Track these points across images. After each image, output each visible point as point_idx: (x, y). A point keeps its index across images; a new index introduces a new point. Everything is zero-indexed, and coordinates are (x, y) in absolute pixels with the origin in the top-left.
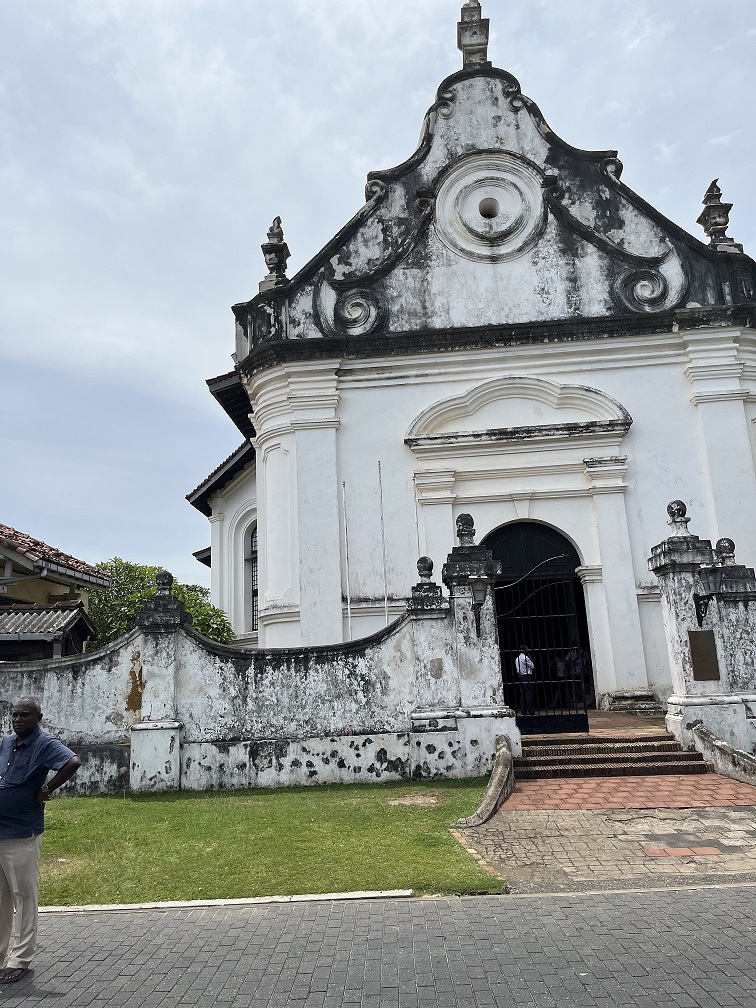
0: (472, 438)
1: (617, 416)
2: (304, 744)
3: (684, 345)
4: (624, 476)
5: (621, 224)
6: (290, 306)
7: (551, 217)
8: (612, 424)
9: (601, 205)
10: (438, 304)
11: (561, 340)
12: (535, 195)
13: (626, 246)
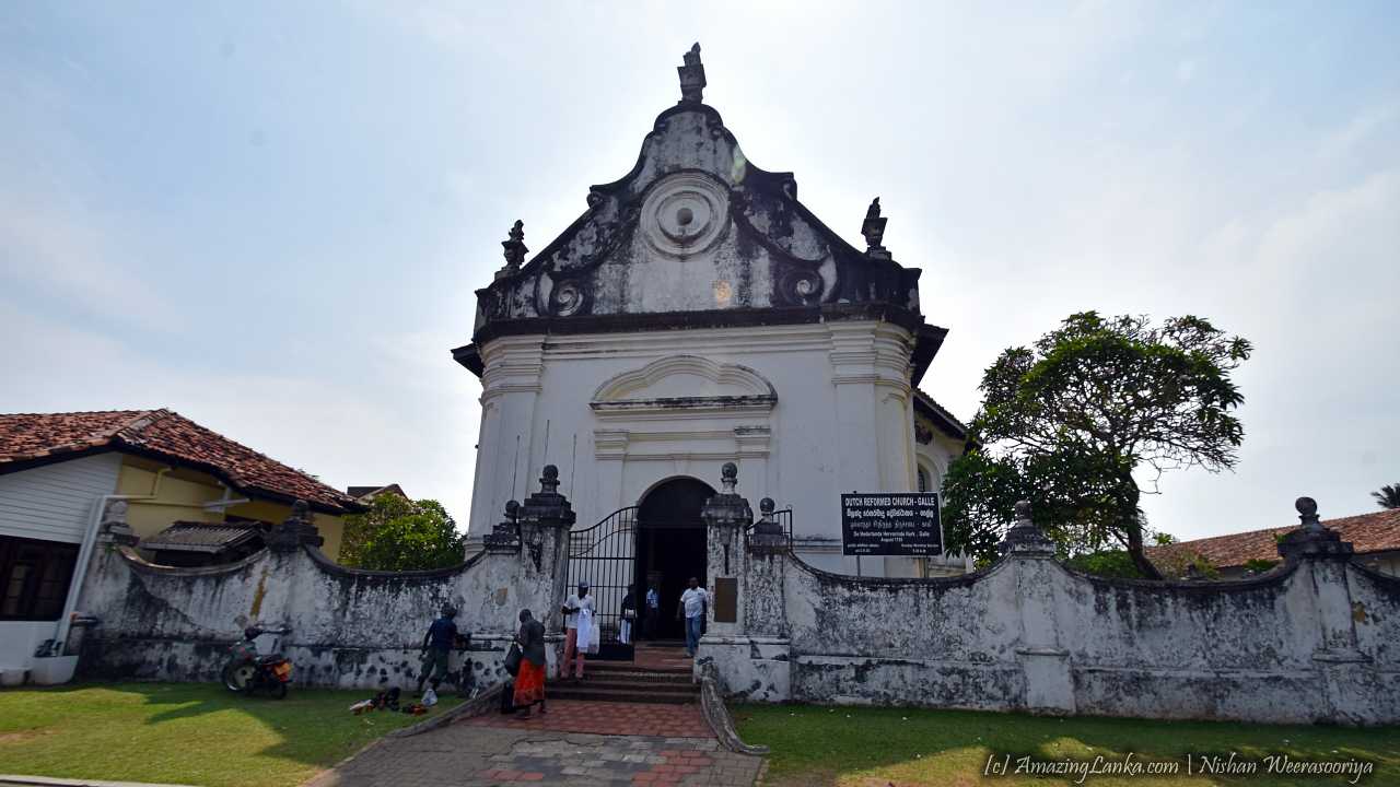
0: (643, 405)
1: (766, 391)
2: (382, 654)
3: (830, 334)
4: (768, 442)
5: (790, 233)
6: (516, 292)
7: (734, 225)
8: (760, 398)
9: (774, 216)
10: (634, 293)
11: (726, 326)
12: (722, 206)
13: (793, 250)
